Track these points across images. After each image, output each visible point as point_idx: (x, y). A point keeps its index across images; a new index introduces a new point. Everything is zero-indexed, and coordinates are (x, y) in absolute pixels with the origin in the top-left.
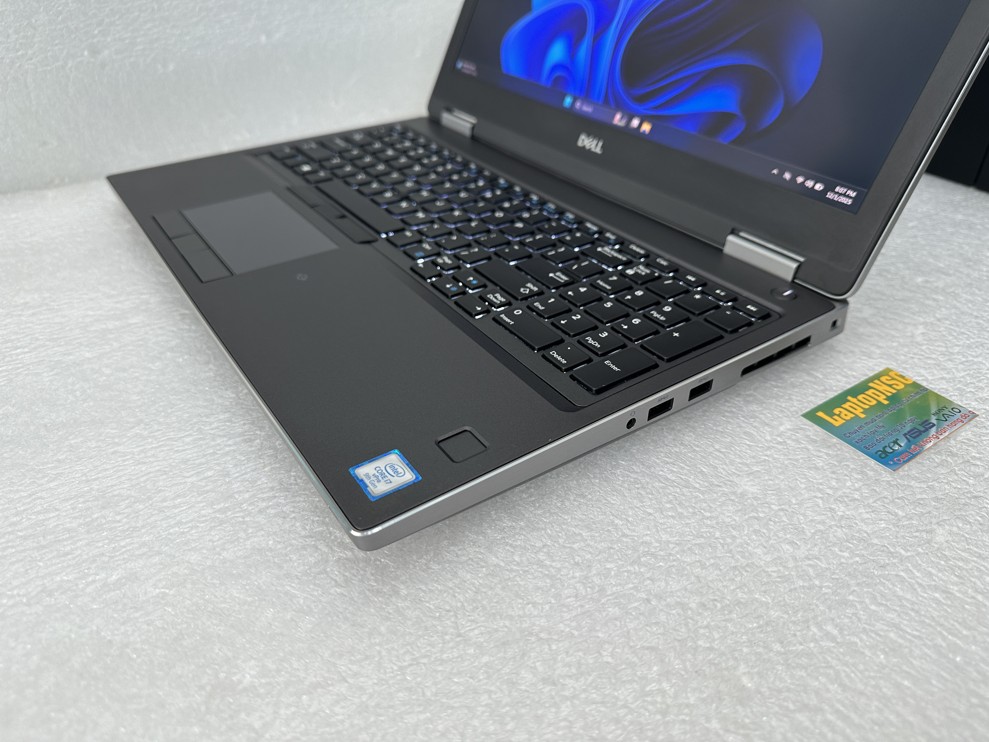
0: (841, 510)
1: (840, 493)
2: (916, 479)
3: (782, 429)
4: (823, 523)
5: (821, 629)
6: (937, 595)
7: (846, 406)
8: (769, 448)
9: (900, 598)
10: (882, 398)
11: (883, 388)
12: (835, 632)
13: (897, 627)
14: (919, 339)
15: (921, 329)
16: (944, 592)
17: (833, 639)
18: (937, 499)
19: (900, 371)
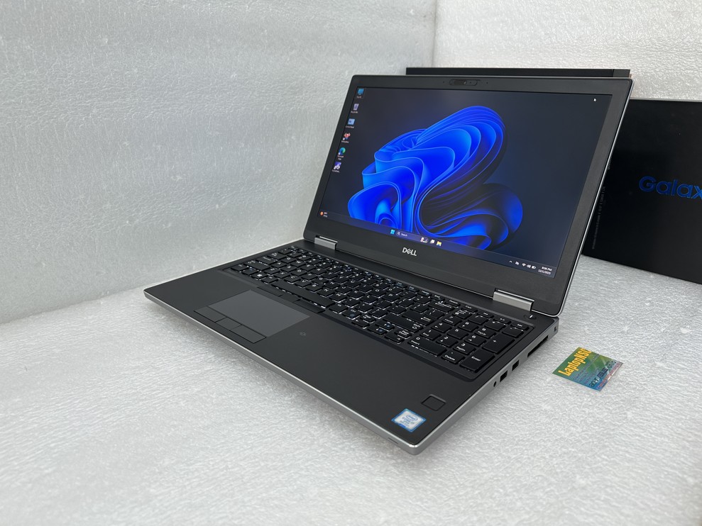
0: (587, 410)
1: (583, 404)
2: (611, 393)
3: (548, 380)
4: (583, 417)
5: (601, 458)
6: (637, 437)
7: (569, 366)
8: (547, 389)
9: (624, 441)
10: (582, 361)
11: (581, 356)
12: (606, 457)
13: (627, 452)
14: (587, 332)
15: (586, 328)
16: (639, 436)
17: (606, 460)
18: (622, 400)
19: (586, 348)
